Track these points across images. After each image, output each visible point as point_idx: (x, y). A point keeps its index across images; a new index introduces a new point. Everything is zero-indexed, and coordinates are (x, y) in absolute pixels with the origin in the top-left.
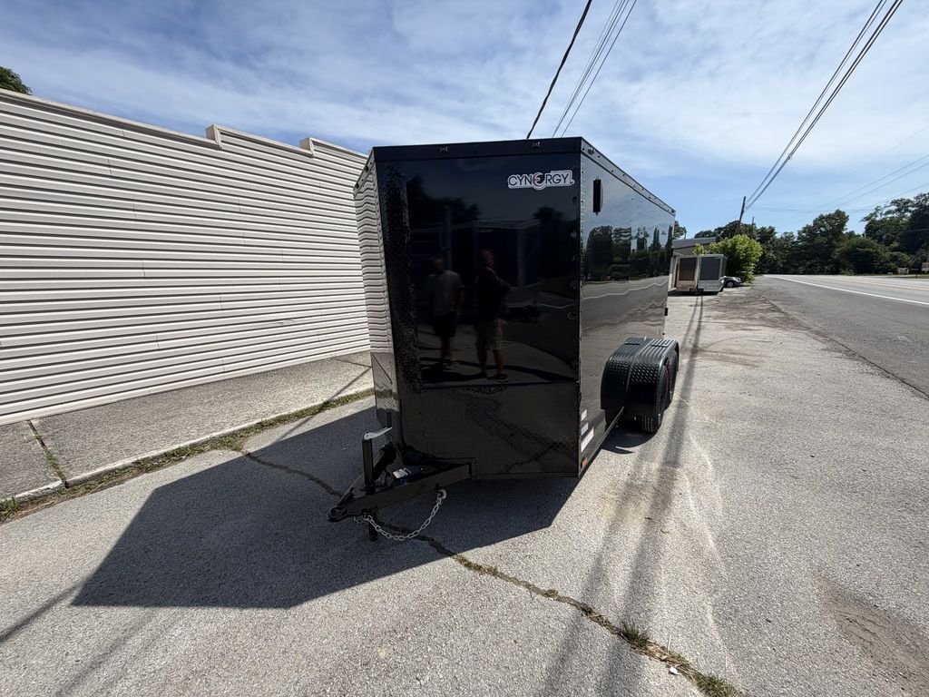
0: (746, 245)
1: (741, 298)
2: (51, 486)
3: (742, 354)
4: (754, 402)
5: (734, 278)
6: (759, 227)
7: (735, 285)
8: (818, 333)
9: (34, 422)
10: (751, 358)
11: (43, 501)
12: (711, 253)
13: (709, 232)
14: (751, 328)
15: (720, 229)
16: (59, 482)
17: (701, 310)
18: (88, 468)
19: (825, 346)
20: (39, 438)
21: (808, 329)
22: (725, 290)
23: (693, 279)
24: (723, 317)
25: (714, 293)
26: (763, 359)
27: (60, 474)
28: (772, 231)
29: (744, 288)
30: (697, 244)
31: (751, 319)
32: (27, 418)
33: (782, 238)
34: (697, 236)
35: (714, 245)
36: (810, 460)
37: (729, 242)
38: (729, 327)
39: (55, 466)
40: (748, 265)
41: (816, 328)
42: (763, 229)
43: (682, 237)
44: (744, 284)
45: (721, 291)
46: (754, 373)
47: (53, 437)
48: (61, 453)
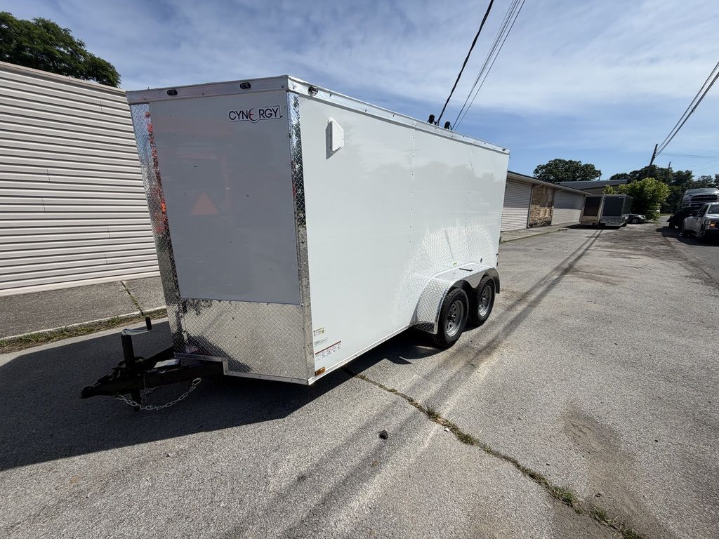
0: (654, 187)
1: (640, 233)
2: (135, 313)
3: (610, 275)
4: (594, 307)
5: (640, 216)
6: (675, 171)
7: (640, 222)
8: (692, 264)
9: (124, 282)
10: (614, 279)
11: (132, 321)
12: (620, 193)
13: (625, 174)
14: (632, 256)
15: (635, 172)
16: (139, 312)
17: (594, 241)
18: (153, 307)
19: (690, 274)
20: (127, 290)
21: (686, 259)
22: (628, 225)
23: (596, 215)
24: (611, 247)
25: (617, 228)
26: (625, 280)
27: (139, 308)
28: (689, 174)
29: (648, 225)
30: (607, 186)
31: (637, 250)
32: (121, 279)
33: (699, 181)
34: (613, 178)
35: (623, 186)
36: (613, 346)
37: (638, 184)
38: (612, 255)
39: (136, 304)
40: (655, 205)
41: (693, 260)
42: (679, 173)
43: (597, 179)
44: (650, 221)
45: (624, 226)
46: (610, 289)
47: (134, 290)
48: (139, 298)
